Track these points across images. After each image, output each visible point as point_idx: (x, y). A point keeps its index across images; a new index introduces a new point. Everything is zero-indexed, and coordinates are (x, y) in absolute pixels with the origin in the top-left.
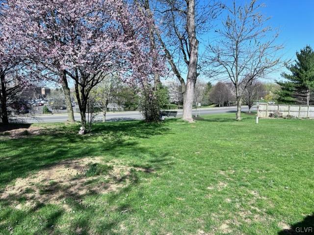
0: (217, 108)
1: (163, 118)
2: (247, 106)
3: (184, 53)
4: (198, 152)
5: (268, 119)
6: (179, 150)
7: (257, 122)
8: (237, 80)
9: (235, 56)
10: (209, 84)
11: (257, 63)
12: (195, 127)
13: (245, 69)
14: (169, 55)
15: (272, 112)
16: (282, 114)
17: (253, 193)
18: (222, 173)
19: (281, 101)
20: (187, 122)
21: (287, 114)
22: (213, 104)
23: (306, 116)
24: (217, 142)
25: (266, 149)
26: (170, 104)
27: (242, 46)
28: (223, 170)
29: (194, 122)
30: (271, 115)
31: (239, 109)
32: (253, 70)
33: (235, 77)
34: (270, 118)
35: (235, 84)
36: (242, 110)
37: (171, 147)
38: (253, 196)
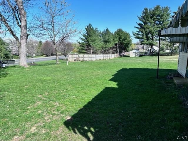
0: (47, 57)
1: (4, 65)
2: (64, 56)
3: (17, 19)
4: (27, 86)
5: (74, 62)
6: (13, 86)
7: (67, 64)
8: (55, 40)
9: (52, 25)
10: (40, 42)
11: (65, 30)
12: (29, 70)
13: (59, 33)
14: (5, 19)
15: (75, 59)
16: (80, 59)
17: (56, 104)
18: (40, 96)
19: (80, 52)
20: (23, 67)
21: (83, 59)
22: (44, 55)
23: (91, 60)
24: (41, 78)
25: (69, 78)
26: (12, 56)
27: (56, 20)
28: (41, 94)
29: (29, 67)
30: (75, 60)
31: (58, 57)
32: (63, 35)
33: (54, 38)
34: (75, 62)
35: (54, 43)
36: (59, 58)
37: (7, 86)
38: (55, 106)
